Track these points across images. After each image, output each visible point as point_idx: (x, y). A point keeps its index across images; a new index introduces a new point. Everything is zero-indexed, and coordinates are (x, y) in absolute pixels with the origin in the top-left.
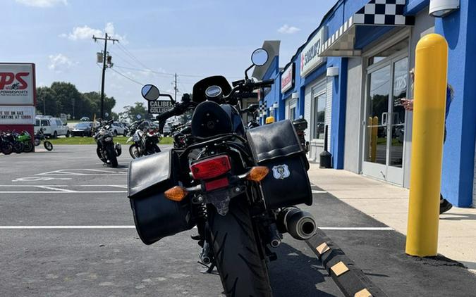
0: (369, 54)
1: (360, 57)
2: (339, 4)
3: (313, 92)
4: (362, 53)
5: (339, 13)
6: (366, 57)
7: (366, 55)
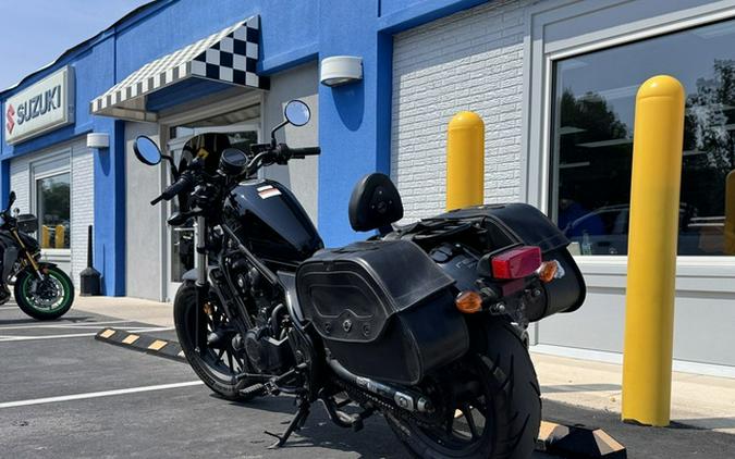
0: (172, 121)
1: (154, 125)
2: (104, 36)
3: (32, 171)
4: (159, 117)
5: (103, 51)
6: (166, 126)
7: (167, 123)
